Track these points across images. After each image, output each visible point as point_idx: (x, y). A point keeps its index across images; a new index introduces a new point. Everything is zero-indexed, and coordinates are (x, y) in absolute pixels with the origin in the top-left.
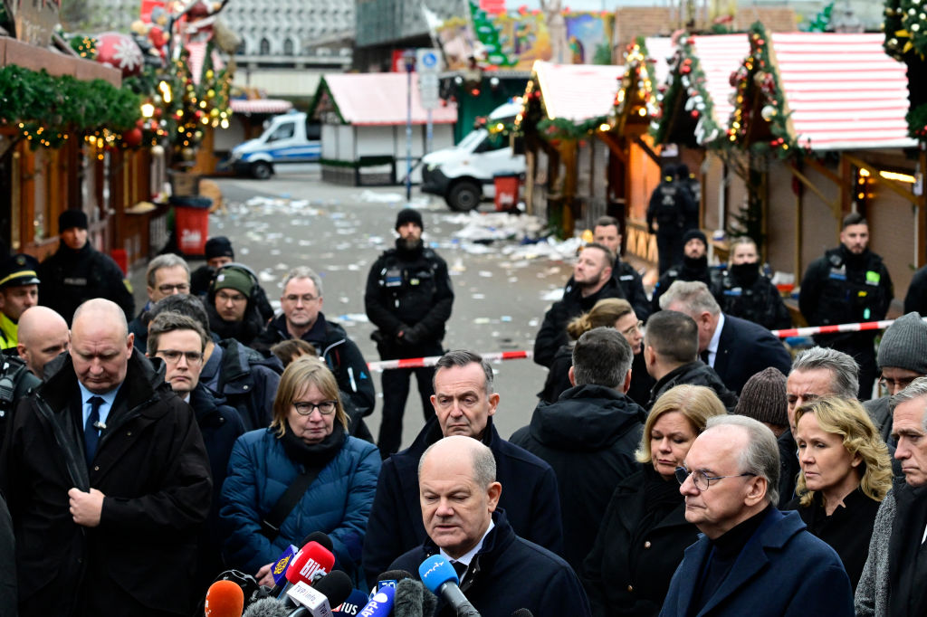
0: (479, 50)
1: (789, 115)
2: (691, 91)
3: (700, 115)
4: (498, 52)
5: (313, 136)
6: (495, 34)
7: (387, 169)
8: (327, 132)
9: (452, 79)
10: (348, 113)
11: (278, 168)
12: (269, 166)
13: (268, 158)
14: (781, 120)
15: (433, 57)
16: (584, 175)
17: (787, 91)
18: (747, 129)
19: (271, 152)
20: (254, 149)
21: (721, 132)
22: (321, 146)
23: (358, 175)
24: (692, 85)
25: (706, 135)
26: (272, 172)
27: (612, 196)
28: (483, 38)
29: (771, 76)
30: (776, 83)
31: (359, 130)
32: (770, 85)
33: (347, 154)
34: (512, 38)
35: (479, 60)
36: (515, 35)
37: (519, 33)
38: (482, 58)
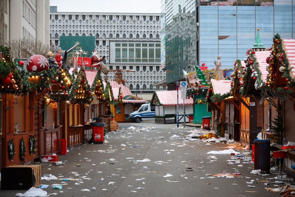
0: (198, 81)
1: (290, 69)
2: (253, 70)
3: (256, 78)
4: (204, 81)
5: (153, 110)
6: (203, 76)
7: (173, 118)
8: (157, 108)
9: (191, 90)
10: (162, 102)
11: (143, 119)
12: (140, 118)
13: (140, 116)
14: (288, 71)
15: (185, 83)
16: (227, 116)
17: (289, 60)
18: (274, 81)
19: (140, 115)
20: (136, 113)
21: (264, 83)
22: (155, 113)
23: (165, 120)
24: (253, 68)
25: (258, 85)
26: (141, 120)
27: (236, 122)
28: (200, 77)
29: (283, 54)
30: (285, 57)
31: (165, 107)
32: (282, 58)
33: (162, 114)
34: (208, 77)
35: (199, 84)
36: (209, 76)
37: (211, 75)
38: (199, 83)
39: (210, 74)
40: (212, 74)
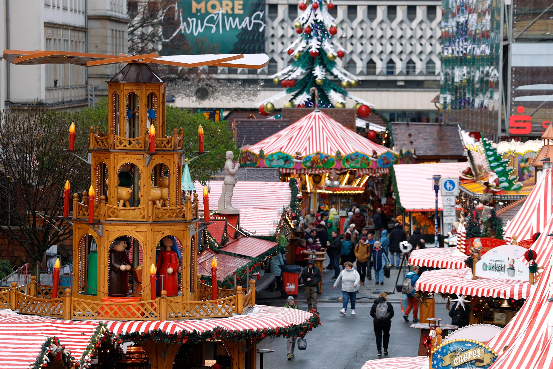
0: (493, 177)
34: (516, 168)
35: (492, 186)
36: (519, 165)
37: (523, 164)
38: (495, 184)
39: (522, 161)
40: (527, 160)
